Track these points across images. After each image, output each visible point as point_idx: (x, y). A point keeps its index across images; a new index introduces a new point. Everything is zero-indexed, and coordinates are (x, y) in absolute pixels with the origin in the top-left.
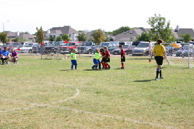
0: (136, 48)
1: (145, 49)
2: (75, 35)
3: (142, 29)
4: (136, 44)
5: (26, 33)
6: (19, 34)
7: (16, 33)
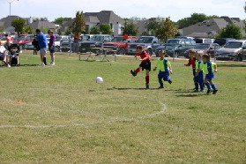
0: (222, 49)
1: (237, 50)
2: (120, 25)
3: (226, 18)
4: (220, 42)
5: (42, 20)
6: (31, 22)
7: (28, 20)
